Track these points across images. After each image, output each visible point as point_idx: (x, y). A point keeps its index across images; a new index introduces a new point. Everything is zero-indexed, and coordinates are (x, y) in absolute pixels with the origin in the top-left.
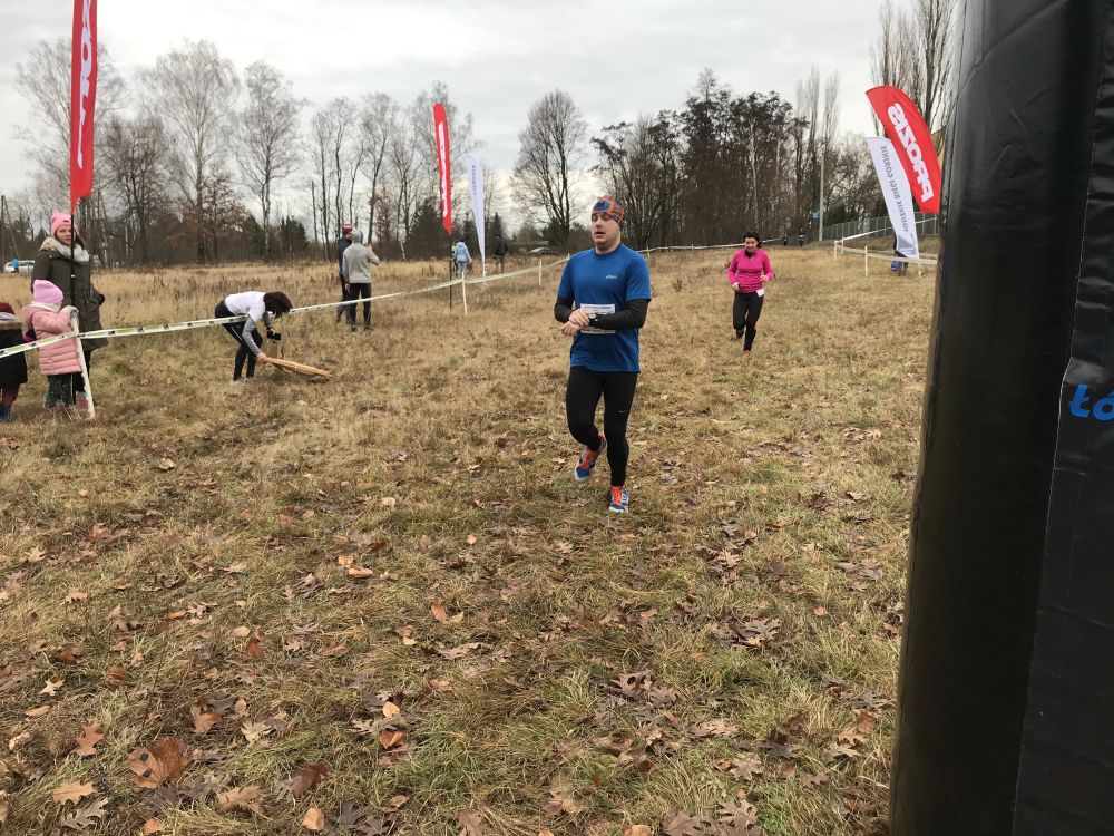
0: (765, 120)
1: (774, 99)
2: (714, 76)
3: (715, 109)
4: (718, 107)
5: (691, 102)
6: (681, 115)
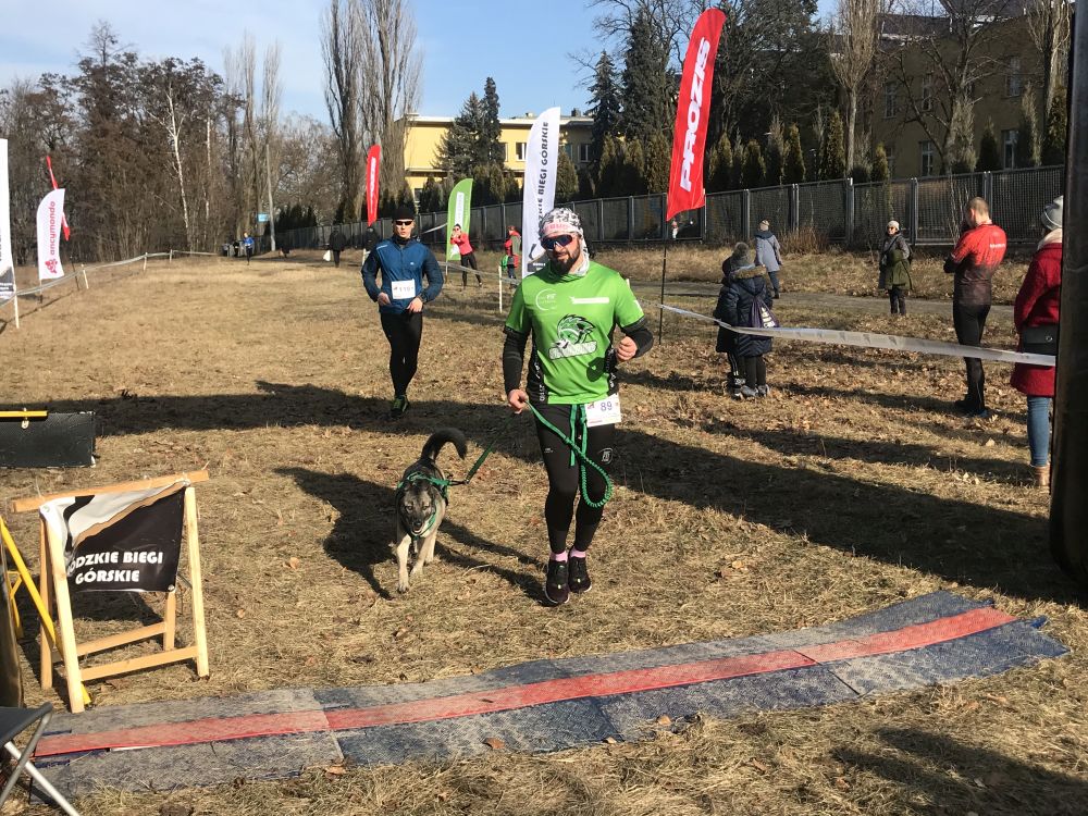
0: (187, 92)
1: (197, 68)
2: (112, 31)
3: (118, 77)
4: (122, 72)
5: (86, 64)
6: (73, 80)
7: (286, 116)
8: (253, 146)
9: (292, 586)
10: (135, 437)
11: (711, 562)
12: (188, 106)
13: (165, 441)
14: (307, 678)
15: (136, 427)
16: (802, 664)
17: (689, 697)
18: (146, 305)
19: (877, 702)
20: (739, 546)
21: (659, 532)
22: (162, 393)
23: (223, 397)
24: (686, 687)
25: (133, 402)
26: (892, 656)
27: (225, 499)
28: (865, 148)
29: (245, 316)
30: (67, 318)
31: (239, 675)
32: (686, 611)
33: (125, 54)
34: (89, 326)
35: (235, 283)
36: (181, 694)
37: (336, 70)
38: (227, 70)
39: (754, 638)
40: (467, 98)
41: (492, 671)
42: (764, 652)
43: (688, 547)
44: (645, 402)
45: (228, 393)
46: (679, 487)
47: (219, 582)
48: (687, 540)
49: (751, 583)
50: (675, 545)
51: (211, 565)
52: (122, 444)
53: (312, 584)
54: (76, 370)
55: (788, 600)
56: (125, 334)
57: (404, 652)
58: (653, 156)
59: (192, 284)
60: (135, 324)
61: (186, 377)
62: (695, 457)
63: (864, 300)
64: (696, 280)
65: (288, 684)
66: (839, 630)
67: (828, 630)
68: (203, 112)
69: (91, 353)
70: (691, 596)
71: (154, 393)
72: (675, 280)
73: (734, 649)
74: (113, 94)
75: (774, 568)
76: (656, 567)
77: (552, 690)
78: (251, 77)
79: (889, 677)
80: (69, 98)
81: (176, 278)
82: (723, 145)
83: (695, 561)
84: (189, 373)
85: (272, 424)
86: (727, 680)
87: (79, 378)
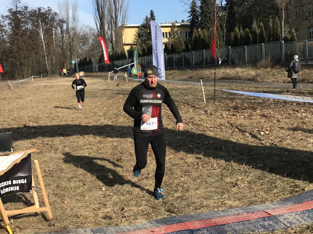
1: (49, 10)
3: (21, 14)
4: (23, 13)
5: (10, 10)
6: (6, 16)
7: (81, 26)
8: (69, 37)
9: (83, 192)
10: (29, 140)
11: (233, 180)
12: (46, 24)
13: (39, 142)
14: (89, 224)
15: (29, 137)
16: (267, 216)
17: (225, 229)
18: (33, 94)
19: (294, 229)
20: (243, 174)
21: (215, 170)
22: (38, 125)
23: (60, 125)
24: (224, 225)
25: (28, 128)
26: (299, 212)
27: (60, 161)
28: (288, 30)
29: (68, 97)
30: (6, 100)
31: (65, 224)
32: (225, 198)
33: (24, 7)
34: (13, 102)
35: (64, 85)
36: (44, 231)
37: (98, 9)
38: (59, 11)
39: (249, 207)
40: (145, 17)
41: (154, 221)
42: (253, 212)
43: (225, 174)
44: (209, 123)
45: (61, 124)
46: (222, 153)
47: (58, 191)
48: (225, 172)
49: (248, 187)
50: (221, 174)
51: (55, 185)
52: (24, 143)
53: (91, 191)
54: (8, 118)
55: (261, 193)
56: (25, 104)
57: (123, 214)
58: (211, 35)
59: (49, 86)
60: (29, 101)
61: (47, 119)
62: (227, 143)
63: (289, 84)
64: (228, 79)
65: (82, 227)
66: (280, 203)
67: (276, 204)
68: (52, 26)
69: (13, 112)
70: (226, 192)
71: (35, 125)
72: (220, 79)
73: (242, 211)
74: (20, 20)
75: (256, 182)
76: (214, 183)
77: (176, 227)
78: (68, 13)
79: (298, 220)
80: (4, 22)
81: (43, 84)
82: (236, 30)
83: (228, 180)
84: (48, 117)
85: (77, 135)
86: (239, 222)
87: (9, 120)
